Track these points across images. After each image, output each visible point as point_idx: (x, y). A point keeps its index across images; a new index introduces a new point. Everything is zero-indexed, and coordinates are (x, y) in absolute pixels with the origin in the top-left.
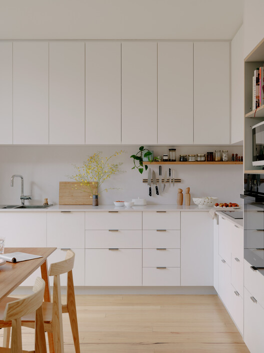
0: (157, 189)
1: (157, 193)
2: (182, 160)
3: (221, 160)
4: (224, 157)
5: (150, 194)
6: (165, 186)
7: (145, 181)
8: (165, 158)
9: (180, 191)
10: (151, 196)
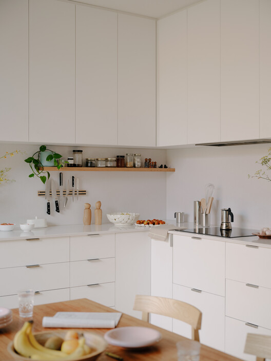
0: (57, 204)
1: (58, 210)
2: (89, 164)
3: (134, 166)
4: (136, 163)
5: (49, 212)
6: (67, 199)
7: (41, 194)
8: (71, 162)
9: (88, 206)
10: (49, 214)
